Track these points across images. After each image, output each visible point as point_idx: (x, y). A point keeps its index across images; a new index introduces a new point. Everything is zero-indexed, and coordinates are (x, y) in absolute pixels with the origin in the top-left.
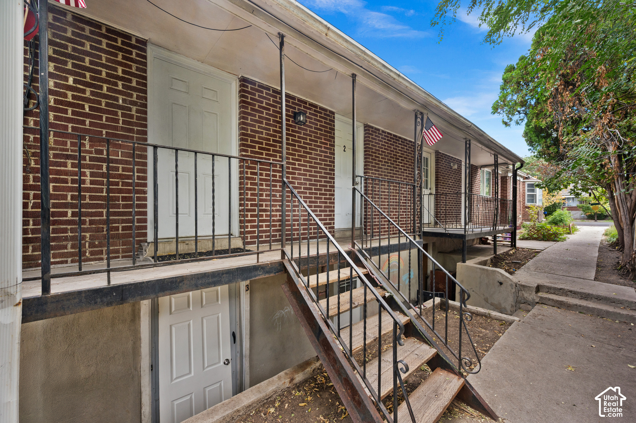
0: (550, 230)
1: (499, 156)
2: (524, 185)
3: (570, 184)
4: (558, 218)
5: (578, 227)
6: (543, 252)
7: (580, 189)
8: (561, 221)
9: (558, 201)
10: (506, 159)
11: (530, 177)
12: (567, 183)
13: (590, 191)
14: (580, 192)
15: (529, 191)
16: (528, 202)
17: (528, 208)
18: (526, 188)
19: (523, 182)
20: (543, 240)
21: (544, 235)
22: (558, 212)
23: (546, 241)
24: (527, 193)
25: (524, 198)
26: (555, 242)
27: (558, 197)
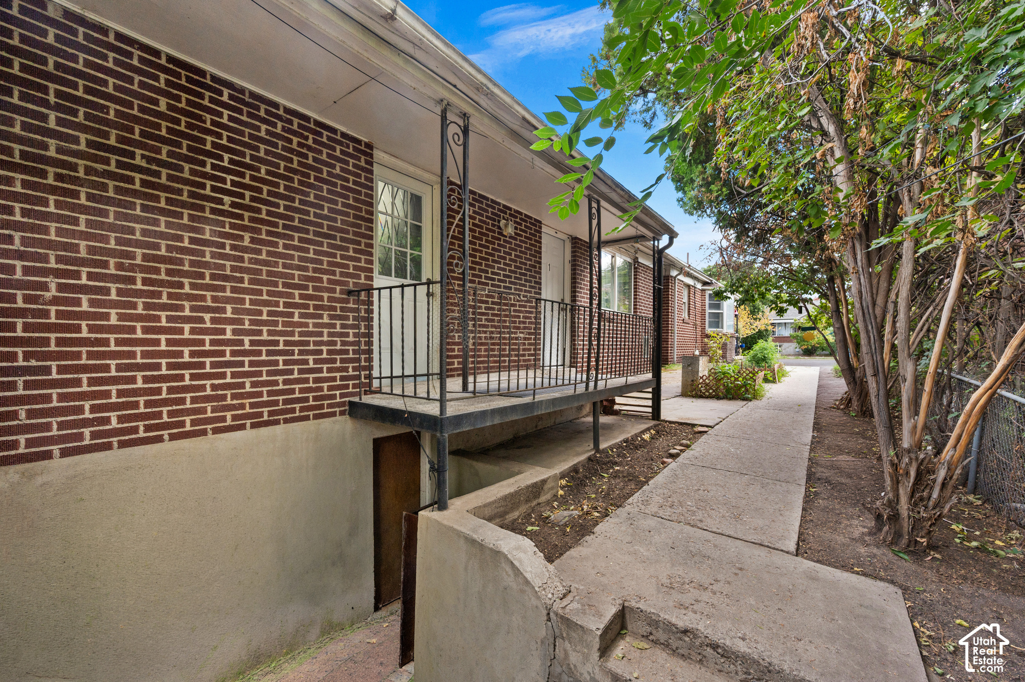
0: (736, 379)
1: (603, 203)
2: (703, 295)
3: (770, 290)
4: (759, 355)
5: (787, 368)
6: (711, 431)
7: (786, 302)
8: (764, 359)
9: (763, 328)
10: (640, 228)
11: (714, 281)
12: (766, 289)
13: (801, 304)
14: (784, 305)
15: (712, 306)
16: (710, 326)
17: (708, 336)
18: (707, 302)
19: (703, 290)
20: (725, 397)
21: (728, 390)
22: (761, 344)
23: (730, 399)
24: (708, 311)
25: (703, 319)
26: (745, 402)
27: (763, 321)
